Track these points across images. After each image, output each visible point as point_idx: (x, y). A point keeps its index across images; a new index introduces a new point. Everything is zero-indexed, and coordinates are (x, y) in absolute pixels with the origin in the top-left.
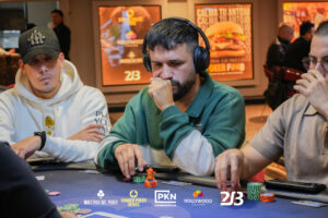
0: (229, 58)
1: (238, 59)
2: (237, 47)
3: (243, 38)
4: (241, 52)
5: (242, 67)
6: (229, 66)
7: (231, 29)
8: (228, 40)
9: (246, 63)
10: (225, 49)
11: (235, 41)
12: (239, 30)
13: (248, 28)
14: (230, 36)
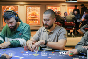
0: (34, 19)
1: (37, 20)
2: (36, 17)
3: (38, 15)
4: (37, 18)
5: (37, 22)
6: (34, 21)
7: (35, 13)
8: (34, 15)
9: (39, 21)
10: (34, 17)
11: (36, 16)
12: (37, 13)
13: (39, 12)
14: (35, 14)
